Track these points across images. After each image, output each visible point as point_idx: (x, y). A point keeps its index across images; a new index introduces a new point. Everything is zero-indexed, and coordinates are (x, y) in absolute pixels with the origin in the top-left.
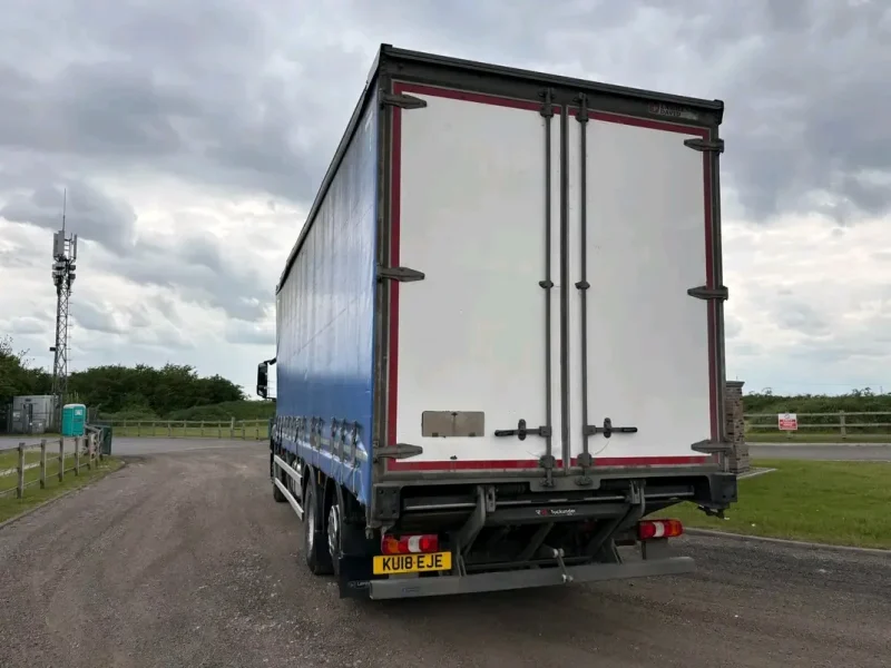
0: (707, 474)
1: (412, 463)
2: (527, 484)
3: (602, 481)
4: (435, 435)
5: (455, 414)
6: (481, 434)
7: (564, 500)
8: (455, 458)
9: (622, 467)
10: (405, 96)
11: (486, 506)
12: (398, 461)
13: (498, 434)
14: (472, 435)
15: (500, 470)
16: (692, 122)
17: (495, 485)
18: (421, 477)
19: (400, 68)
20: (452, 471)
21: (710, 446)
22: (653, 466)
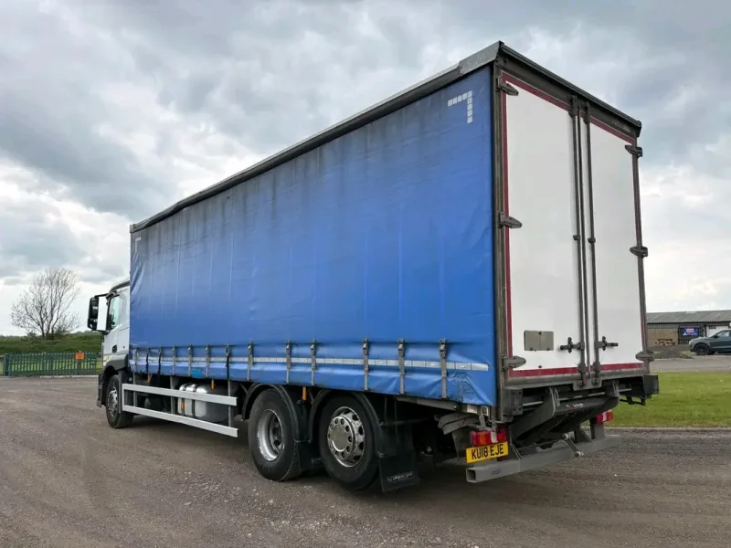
0: (642, 375)
1: (521, 371)
2: (571, 385)
3: (603, 381)
4: (531, 349)
5: (540, 333)
6: (552, 349)
7: (581, 397)
8: (540, 367)
9: (610, 371)
10: (508, 85)
11: (555, 402)
12: (514, 369)
13: (562, 348)
14: (548, 349)
15: (561, 375)
16: (627, 133)
17: (557, 386)
18: (525, 382)
19: (505, 62)
20: (540, 377)
21: (643, 356)
22: (623, 370)
